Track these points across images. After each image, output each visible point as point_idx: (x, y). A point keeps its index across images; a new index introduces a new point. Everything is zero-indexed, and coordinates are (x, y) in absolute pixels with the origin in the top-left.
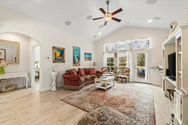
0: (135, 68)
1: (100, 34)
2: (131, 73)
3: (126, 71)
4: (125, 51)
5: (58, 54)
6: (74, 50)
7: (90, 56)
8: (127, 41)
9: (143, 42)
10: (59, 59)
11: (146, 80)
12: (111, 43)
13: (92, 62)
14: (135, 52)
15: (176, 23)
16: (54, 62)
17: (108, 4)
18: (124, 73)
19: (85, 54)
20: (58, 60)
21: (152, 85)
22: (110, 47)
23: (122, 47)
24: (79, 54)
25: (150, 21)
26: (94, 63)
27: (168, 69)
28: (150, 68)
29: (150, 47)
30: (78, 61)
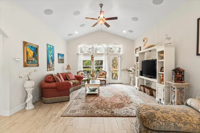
0: (110, 71)
1: (77, 32)
2: (107, 76)
3: (103, 74)
4: (102, 54)
5: (31, 54)
6: (48, 49)
7: (63, 58)
8: (103, 45)
9: (116, 47)
10: (32, 61)
11: (119, 80)
12: (87, 45)
13: (65, 65)
14: (110, 56)
15: (147, 39)
16: (25, 66)
17: (101, 7)
18: (101, 76)
19: (59, 54)
20: (31, 63)
21: (123, 84)
22: (85, 49)
23: (98, 50)
24: (53, 54)
25: (124, 32)
26: (68, 66)
27: (141, 70)
28: (122, 70)
29: (121, 53)
30: (52, 63)
